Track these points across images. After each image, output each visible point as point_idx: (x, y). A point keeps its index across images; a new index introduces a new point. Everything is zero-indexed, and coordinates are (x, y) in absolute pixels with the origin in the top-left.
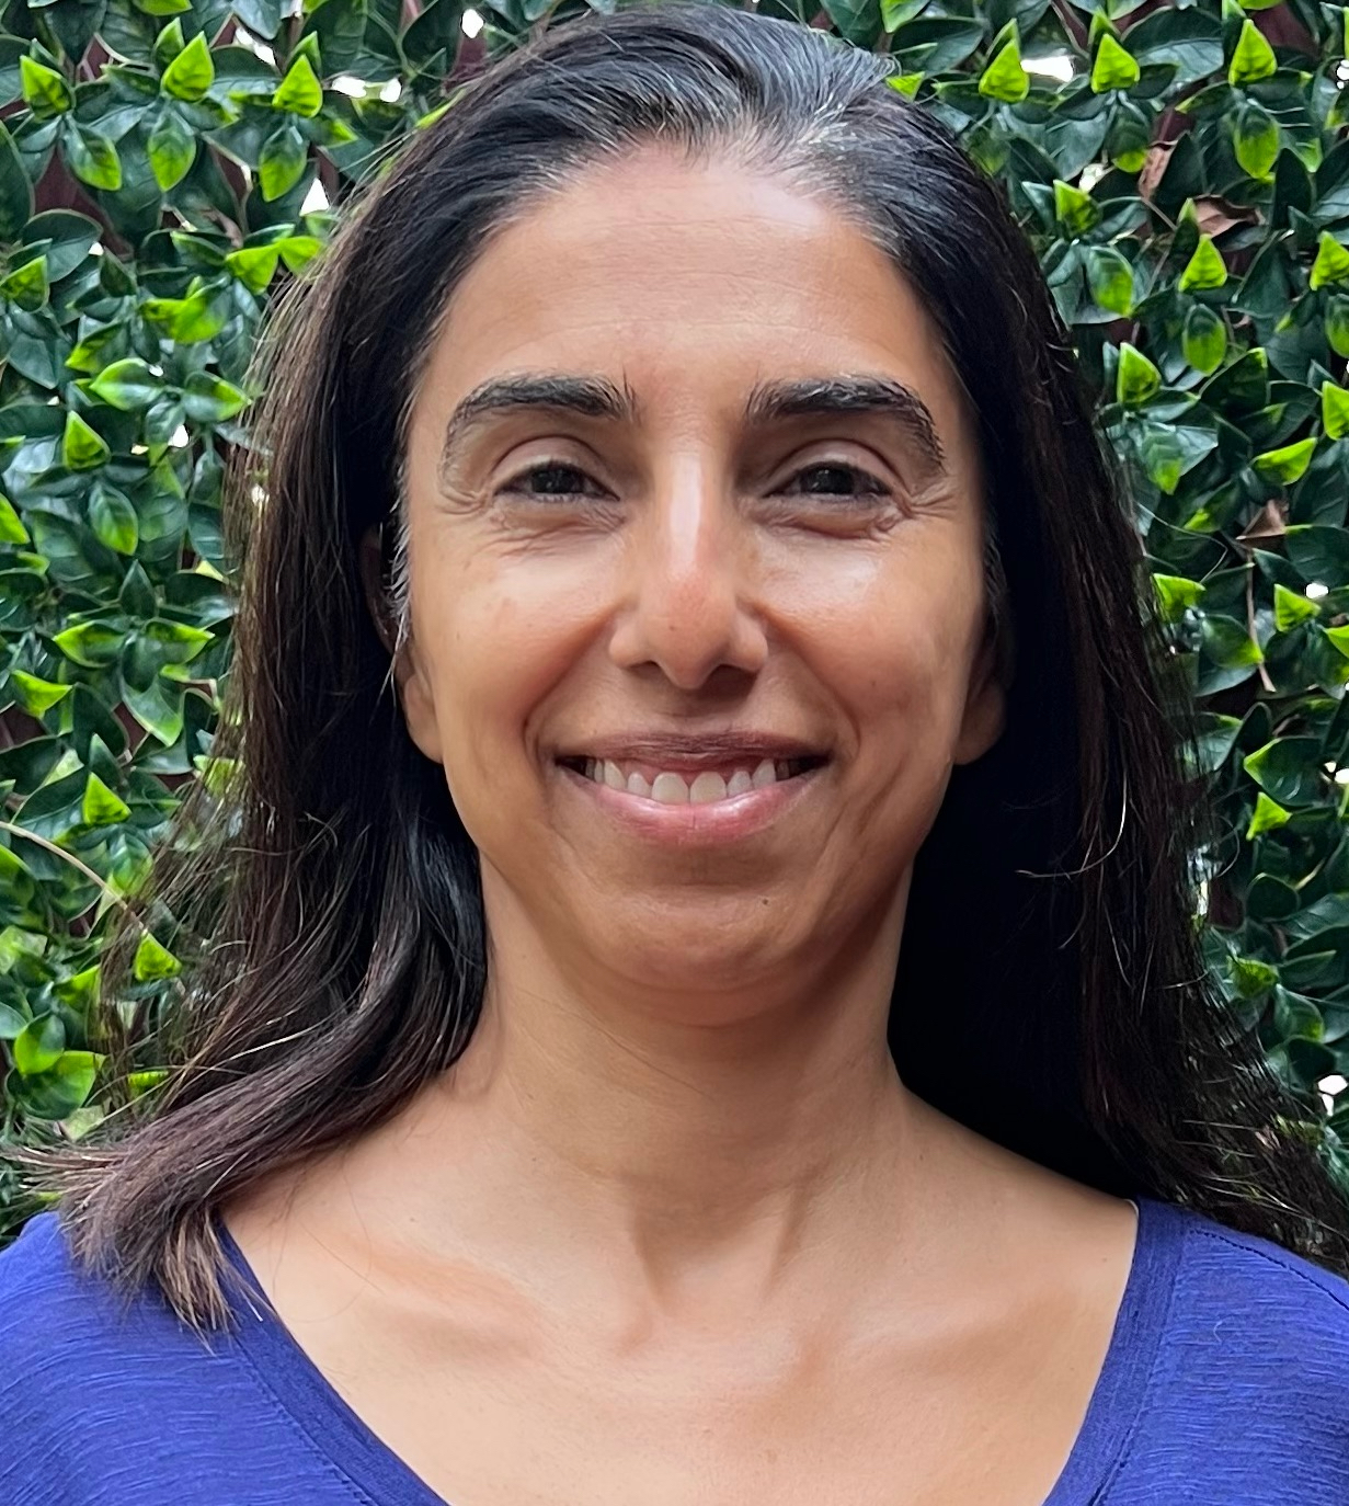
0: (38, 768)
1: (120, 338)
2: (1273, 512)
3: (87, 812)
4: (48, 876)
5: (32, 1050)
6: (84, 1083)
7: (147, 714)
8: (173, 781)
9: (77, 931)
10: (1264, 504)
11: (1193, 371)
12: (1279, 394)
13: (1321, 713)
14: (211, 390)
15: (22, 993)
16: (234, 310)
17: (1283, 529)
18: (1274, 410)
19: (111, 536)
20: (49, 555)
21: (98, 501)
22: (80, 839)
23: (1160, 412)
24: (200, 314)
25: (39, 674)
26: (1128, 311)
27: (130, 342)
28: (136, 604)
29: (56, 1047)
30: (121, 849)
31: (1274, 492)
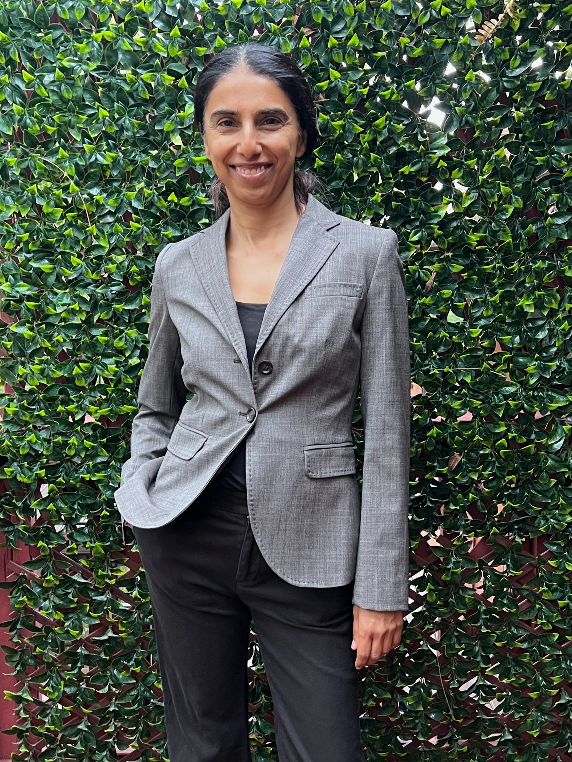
0: (49, 146)
1: (68, 52)
2: (321, 96)
3: (59, 156)
4: (51, 169)
6: (59, 215)
7: (74, 134)
8: (79, 149)
9: (58, 181)
10: (319, 94)
12: (322, 70)
13: (332, 140)
15: (45, 195)
16: (93, 46)
17: (323, 100)
18: (321, 74)
19: (66, 95)
20: (52, 99)
21: (63, 87)
22: (58, 161)
24: (85, 48)
25: (50, 125)
27: (70, 52)
28: (71, 111)
29: (52, 207)
30: (67, 164)
31: (322, 92)
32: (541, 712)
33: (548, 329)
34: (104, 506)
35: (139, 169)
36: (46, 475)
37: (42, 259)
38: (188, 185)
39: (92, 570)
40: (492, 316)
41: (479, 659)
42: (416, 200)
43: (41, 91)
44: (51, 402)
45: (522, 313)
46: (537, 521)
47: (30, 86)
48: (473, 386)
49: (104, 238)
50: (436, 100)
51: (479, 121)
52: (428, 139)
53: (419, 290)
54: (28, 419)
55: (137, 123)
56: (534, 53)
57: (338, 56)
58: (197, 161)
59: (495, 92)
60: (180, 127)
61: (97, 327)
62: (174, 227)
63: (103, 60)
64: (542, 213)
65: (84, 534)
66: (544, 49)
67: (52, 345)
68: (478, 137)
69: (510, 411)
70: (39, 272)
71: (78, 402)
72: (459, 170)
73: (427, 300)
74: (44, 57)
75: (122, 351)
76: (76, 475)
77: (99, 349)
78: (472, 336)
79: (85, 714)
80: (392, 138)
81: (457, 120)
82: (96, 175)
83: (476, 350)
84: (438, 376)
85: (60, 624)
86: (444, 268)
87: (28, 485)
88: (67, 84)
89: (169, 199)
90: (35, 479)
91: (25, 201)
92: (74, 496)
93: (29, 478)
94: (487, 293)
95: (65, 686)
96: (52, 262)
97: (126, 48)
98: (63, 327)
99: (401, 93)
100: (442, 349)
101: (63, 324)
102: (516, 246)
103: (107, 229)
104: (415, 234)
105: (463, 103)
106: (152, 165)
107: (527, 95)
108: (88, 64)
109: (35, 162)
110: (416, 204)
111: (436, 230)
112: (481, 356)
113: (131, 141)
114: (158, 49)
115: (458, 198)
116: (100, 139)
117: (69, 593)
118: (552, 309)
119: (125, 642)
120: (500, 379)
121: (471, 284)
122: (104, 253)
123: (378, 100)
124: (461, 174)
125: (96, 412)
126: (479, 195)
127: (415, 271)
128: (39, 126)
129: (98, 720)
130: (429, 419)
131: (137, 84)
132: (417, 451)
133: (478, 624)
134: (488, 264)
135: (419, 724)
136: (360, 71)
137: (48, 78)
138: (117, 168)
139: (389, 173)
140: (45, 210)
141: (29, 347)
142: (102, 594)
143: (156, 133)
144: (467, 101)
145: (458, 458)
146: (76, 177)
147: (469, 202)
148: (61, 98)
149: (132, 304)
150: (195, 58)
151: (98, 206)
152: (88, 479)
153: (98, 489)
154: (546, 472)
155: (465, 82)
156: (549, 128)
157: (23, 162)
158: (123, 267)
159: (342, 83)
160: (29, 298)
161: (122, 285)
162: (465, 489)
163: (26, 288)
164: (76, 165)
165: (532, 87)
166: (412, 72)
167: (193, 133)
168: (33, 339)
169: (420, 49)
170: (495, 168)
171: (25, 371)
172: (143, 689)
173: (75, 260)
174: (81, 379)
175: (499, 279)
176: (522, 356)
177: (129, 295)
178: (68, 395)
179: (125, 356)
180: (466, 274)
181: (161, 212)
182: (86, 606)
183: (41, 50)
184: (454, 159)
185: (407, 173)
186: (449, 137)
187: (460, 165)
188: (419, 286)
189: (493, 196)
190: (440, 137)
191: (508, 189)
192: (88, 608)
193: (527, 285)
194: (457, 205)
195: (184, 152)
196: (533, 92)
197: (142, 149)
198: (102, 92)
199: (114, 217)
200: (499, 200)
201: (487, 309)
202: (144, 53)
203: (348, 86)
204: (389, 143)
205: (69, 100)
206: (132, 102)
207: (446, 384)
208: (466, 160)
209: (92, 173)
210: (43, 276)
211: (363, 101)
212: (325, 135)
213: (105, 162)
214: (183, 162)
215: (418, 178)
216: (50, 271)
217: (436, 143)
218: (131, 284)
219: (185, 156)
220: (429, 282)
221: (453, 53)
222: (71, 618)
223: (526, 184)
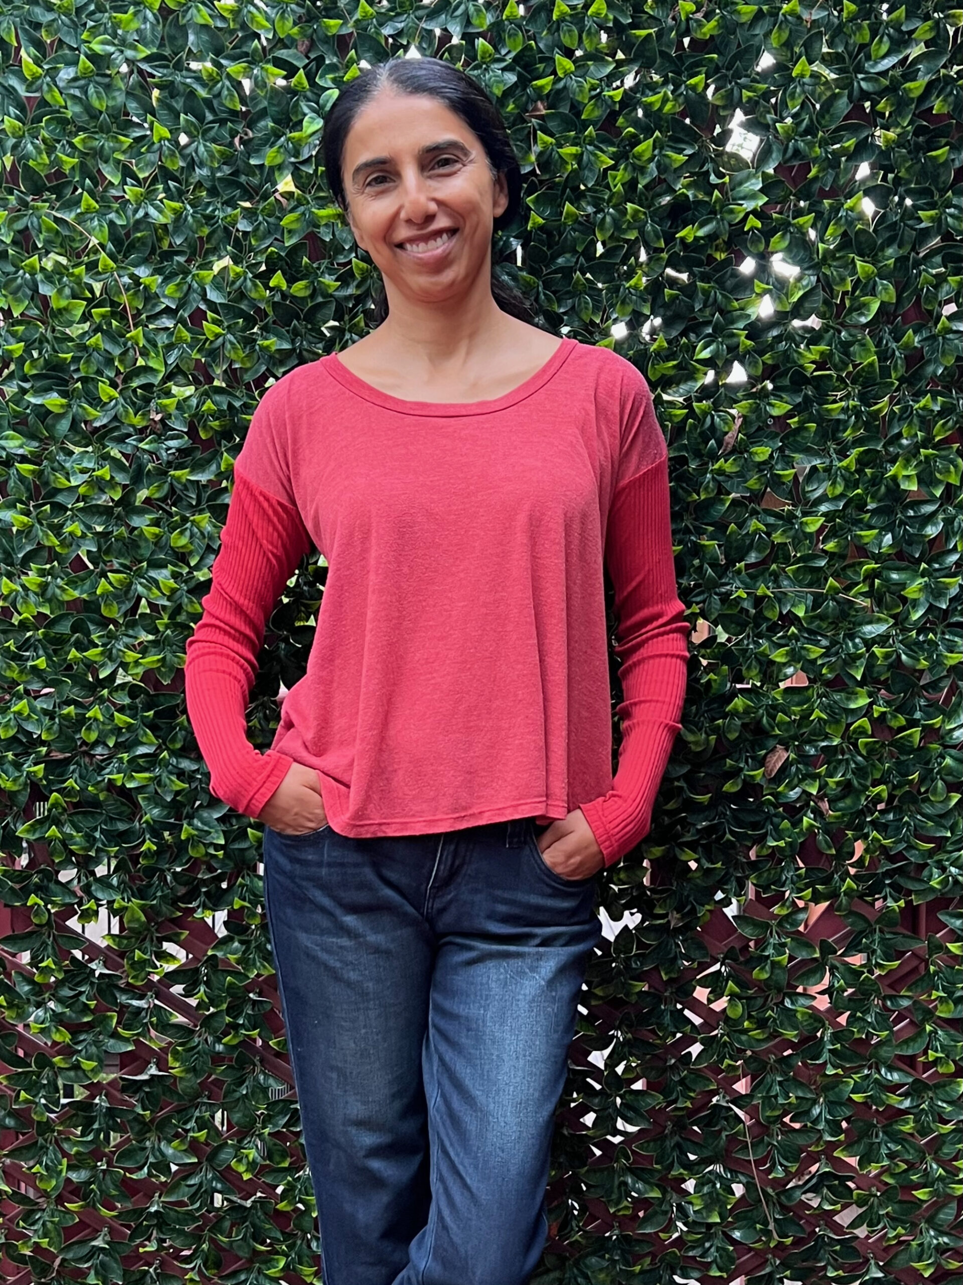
0: (66, 192)
1: (102, 29)
2: (540, 105)
3: (82, 209)
4: (67, 233)
5: (58, 299)
6: (78, 313)
7: (108, 173)
8: (117, 198)
9: (79, 254)
10: (536, 102)
11: (510, 51)
12: (542, 60)
13: (559, 183)
14: (135, 48)
15: (56, 279)
16: (145, 19)
17: (544, 112)
18: (541, 66)
19: (96, 103)
20: (72, 110)
21: (91, 90)
22: (80, 219)
23: (496, 66)
24: (131, 20)
25: (68, 155)
26: (485, 27)
27: (106, 29)
28: (103, 129)
29: (67, 298)
30: (96, 223)
31: (540, 98)
32: (935, 1229)
33: (943, 520)
34: (148, 836)
35: (220, 233)
36: (45, 777)
37: (47, 390)
38: (305, 259)
39: (122, 955)
40: (842, 496)
41: (821, 1127)
42: (706, 286)
43: (53, 96)
44: (56, 644)
45: (895, 493)
46: (926, 873)
47: (34, 87)
48: (808, 624)
49: (157, 355)
50: (739, 116)
51: (817, 149)
52: (727, 179)
53: (711, 448)
54: (15, 675)
55: (219, 151)
56: (913, 32)
57: (571, 36)
58: (322, 217)
59: (845, 99)
60: (293, 160)
61: (140, 512)
62: (280, 337)
63: (161, 45)
64: (930, 313)
65: (110, 886)
66: (929, 23)
67: (62, 544)
68: (816, 178)
69: (876, 669)
70: (43, 413)
71: (103, 645)
72: (783, 236)
73: (729, 466)
74: (60, 40)
75: (183, 554)
76: (99, 779)
77: (142, 551)
78: (808, 530)
79: (103, 1221)
80: (665, 180)
81: (779, 150)
82: (144, 244)
83: (815, 557)
84: (746, 605)
85: (63, 1049)
86: (756, 409)
87: (12, 795)
88: (99, 84)
89: (271, 284)
90: (25, 784)
91: (19, 287)
92: (93, 817)
93: (15, 780)
94: (834, 456)
95: (70, 1168)
96: (64, 394)
97: (202, 22)
98: (80, 510)
99: (681, 99)
100: (753, 558)
101: (81, 504)
102: (885, 372)
103: (162, 340)
104: (705, 347)
105: (789, 120)
106: (243, 226)
107: (900, 105)
109: (39, 218)
110: (706, 293)
111: (743, 338)
112: (821, 568)
113: (207, 184)
114: (258, 23)
115: (780, 288)
116: (155, 181)
117: (81, 993)
118: (949, 486)
119: (180, 1087)
120: (857, 611)
121: (804, 438)
122: (157, 380)
123: (640, 113)
124: (787, 243)
125: (137, 663)
126: (818, 280)
127: (705, 414)
128: (49, 157)
129: (126, 1234)
130: (729, 685)
131: (219, 85)
132: (707, 740)
133: (820, 1062)
134: (835, 402)
135: (713, 1250)
136: (608, 63)
137: (66, 74)
138: (182, 233)
139: (658, 238)
140: (55, 304)
141: (21, 549)
142: (141, 998)
143: (251, 170)
144: (794, 116)
145: (780, 757)
146: (110, 246)
147: (801, 293)
148: (89, 109)
149: (203, 471)
150: (319, 40)
151: (150, 297)
152: (119, 783)
153: (137, 805)
154: (942, 779)
155: (792, 80)
156: (942, 160)
157: (18, 218)
158: (189, 407)
159: (577, 82)
160: (24, 459)
161: (186, 438)
162: (794, 812)
163: (17, 443)
164: (111, 223)
165: (910, 90)
166: (698, 64)
167: (316, 170)
168: (26, 532)
169: (713, 23)
170: (845, 234)
171: (14, 587)
172: (210, 1176)
173: (105, 390)
174: (111, 605)
175: (855, 428)
176: (898, 569)
177: (199, 455)
178: (88, 634)
179: (188, 565)
180: (796, 419)
181: (258, 310)
182: (111, 1017)
183: (55, 25)
184: (775, 215)
185: (690, 239)
186: (765, 176)
187: (784, 226)
188: (712, 441)
189: (843, 280)
190: (748, 178)
191: (870, 268)
192: (115, 1021)
193: (905, 442)
194: (779, 298)
195: (300, 204)
196: (912, 99)
197: (225, 198)
198: (158, 100)
199: (174, 318)
200: (854, 289)
201: (834, 483)
202: (232, 32)
203: (587, 86)
204: (658, 189)
205: (101, 112)
206: (209, 117)
207: (760, 617)
208: (794, 218)
209: (139, 239)
210: (49, 421)
211: (613, 116)
212: (547, 177)
213: (163, 220)
214: (298, 220)
215: (709, 252)
216: (62, 411)
217: (742, 188)
218: (203, 436)
219: (302, 208)
220: (730, 435)
221: (771, 31)
222: (84, 1040)
223: (901, 261)
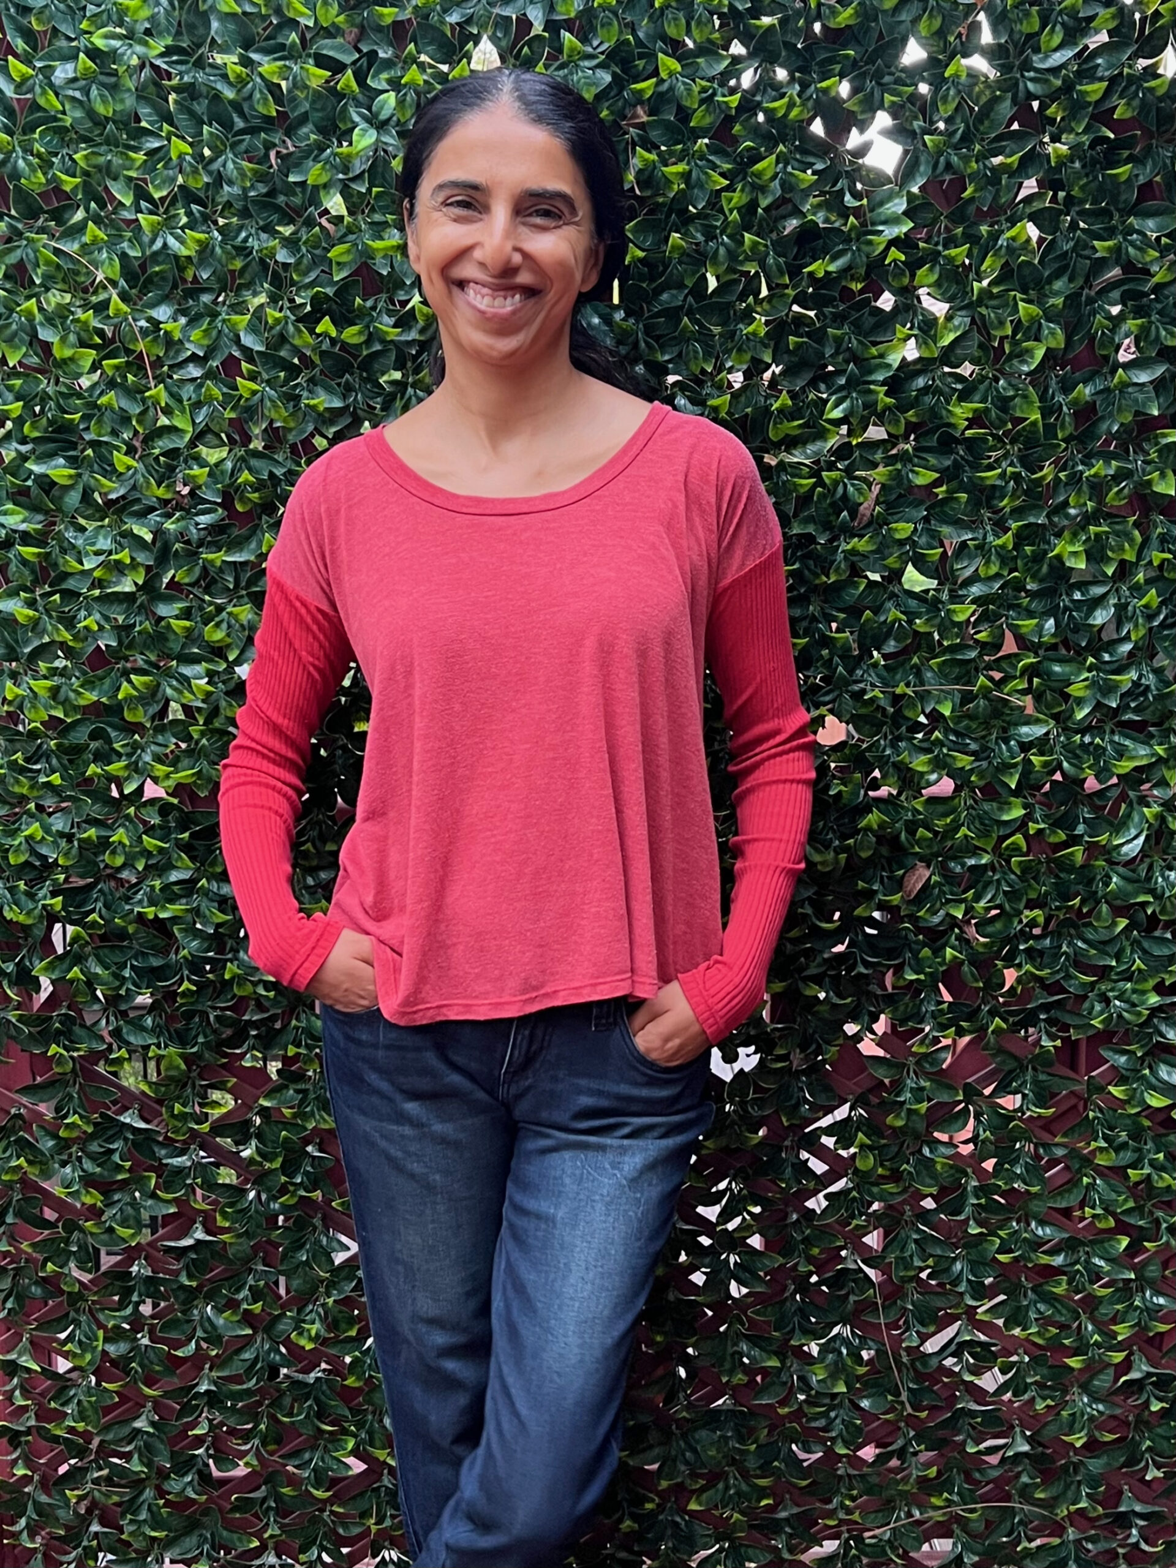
0: (66, 216)
1: (105, 17)
2: (640, 110)
3: (87, 239)
4: (71, 266)
5: (61, 349)
6: (87, 364)
7: (118, 191)
8: (128, 222)
9: (85, 291)
10: (635, 106)
11: (603, 42)
12: (641, 56)
13: (663, 204)
15: (58, 322)
17: (645, 119)
18: (640, 63)
19: (101, 109)
20: (72, 116)
21: (94, 92)
22: (85, 249)
23: (587, 63)
25: (67, 173)
26: (573, 15)
27: (109, 17)
28: (111, 142)
29: (73, 346)
30: (105, 255)
31: (641, 102)
32: (1089, 1395)
33: (1115, 605)
34: (186, 972)
35: (255, 267)
36: (63, 909)
37: (52, 455)
38: (358, 300)
39: (160, 1102)
40: (998, 576)
41: (962, 1288)
42: (839, 332)
43: (47, 100)
44: (73, 754)
45: (1060, 571)
46: (1086, 1005)
47: (24, 89)
48: (955, 724)
49: (183, 411)
50: (883, 119)
51: (974, 165)
52: (865, 201)
53: (844, 522)
54: (25, 791)
55: (252, 170)
56: (1091, 19)
57: (677, 26)
58: (378, 250)
59: (1008, 103)
60: (341, 176)
61: (168, 599)
62: (329, 390)
63: (178, 33)
64: (1106, 358)
65: (143, 1029)
66: (1112, 10)
67: (75, 637)
68: (972, 199)
69: (1032, 776)
70: (47, 484)
71: (129, 755)
72: (931, 269)
73: (862, 544)
74: (54, 27)
75: (220, 649)
76: (127, 907)
77: (171, 645)
78: (956, 619)
79: (147, 1398)
80: (790, 200)
81: (928, 162)
82: (164, 279)
83: (962, 647)
84: (882, 703)
85: (94, 1213)
86: (897, 476)
87: (26, 929)
88: (104, 85)
89: (318, 330)
90: (41, 916)
91: (15, 334)
92: (122, 951)
93: (28, 913)
94: (988, 528)
95: (106, 1340)
96: (73, 462)
97: (226, 9)
98: (97, 599)
99: (810, 104)
100: (891, 646)
101: (97, 592)
102: (1050, 430)
103: (188, 392)
104: (837, 405)
105: (941, 125)
106: (282, 256)
107: (1076, 107)
108: (146, 44)
109: (36, 251)
110: (838, 341)
111: (881, 395)
112: (973, 660)
113: (238, 205)
114: (295, 9)
115: (928, 328)
116: (174, 202)
117: (112, 1151)
118: (1123, 563)
119: (230, 1252)
120: (1012, 709)
121: (953, 509)
122: (182, 443)
123: (761, 117)
124: (936, 277)
125: (167, 776)
126: (973, 322)
127: (836, 483)
128: (45, 174)
129: (174, 1409)
130: (862, 792)
131: (250, 85)
132: (837, 860)
133: (962, 1217)
134: (990, 468)
135: (838, 1421)
136: (723, 58)
137: (63, 72)
138: (210, 265)
139: (782, 274)
140: (59, 352)
141: (27, 642)
142: (182, 1152)
143: (290, 189)
144: (948, 121)
145: (921, 875)
146: (122, 283)
147: (952, 336)
148: (91, 114)
149: (241, 550)
150: (372, 29)
151: (170, 342)
152: (151, 917)
153: (171, 935)
154: (1107, 902)
155: (945, 80)
156: (1123, 178)
157: (10, 250)
158: (222, 472)
159: (684, 83)
160: (26, 538)
161: (220, 510)
162: (936, 937)
163: (20, 517)
164: (123, 256)
165: (1087, 93)
166: (831, 61)
167: (369, 190)
168: (35, 625)
169: (850, 11)
170: (1007, 263)
171: (20, 692)
172: (267, 1347)
173: (121, 460)
174: (135, 709)
175: (1014, 497)
176: (1061, 661)
177: (235, 532)
178: (109, 741)
179: (226, 660)
180: (944, 488)
181: (303, 357)
182: (149, 1178)
183: (47, 12)
184: (921, 244)
185: (821, 274)
186: (911, 197)
187: (933, 257)
188: (845, 513)
189: (1001, 323)
190: (890, 197)
191: (1034, 309)
192: (153, 1182)
193: (1072, 511)
194: (926, 343)
195: (350, 231)
196: (1090, 103)
197: (261, 223)
198: (176, 102)
199: (203, 366)
200: (1015, 333)
201: (988, 562)
202: (264, 18)
203: (696, 89)
204: (782, 210)
205: (107, 119)
206: (239, 123)
207: (898, 719)
208: (946, 247)
209: (157, 273)
210: (55, 492)
211: (729, 121)
212: (648, 193)
213: (185, 252)
214: (348, 251)
215: (844, 283)
216: (69, 482)
217: (881, 210)
218: (240, 508)
219: (351, 237)
220: (865, 505)
221: (919, 17)
222: (119, 1201)
223: (1072, 299)
